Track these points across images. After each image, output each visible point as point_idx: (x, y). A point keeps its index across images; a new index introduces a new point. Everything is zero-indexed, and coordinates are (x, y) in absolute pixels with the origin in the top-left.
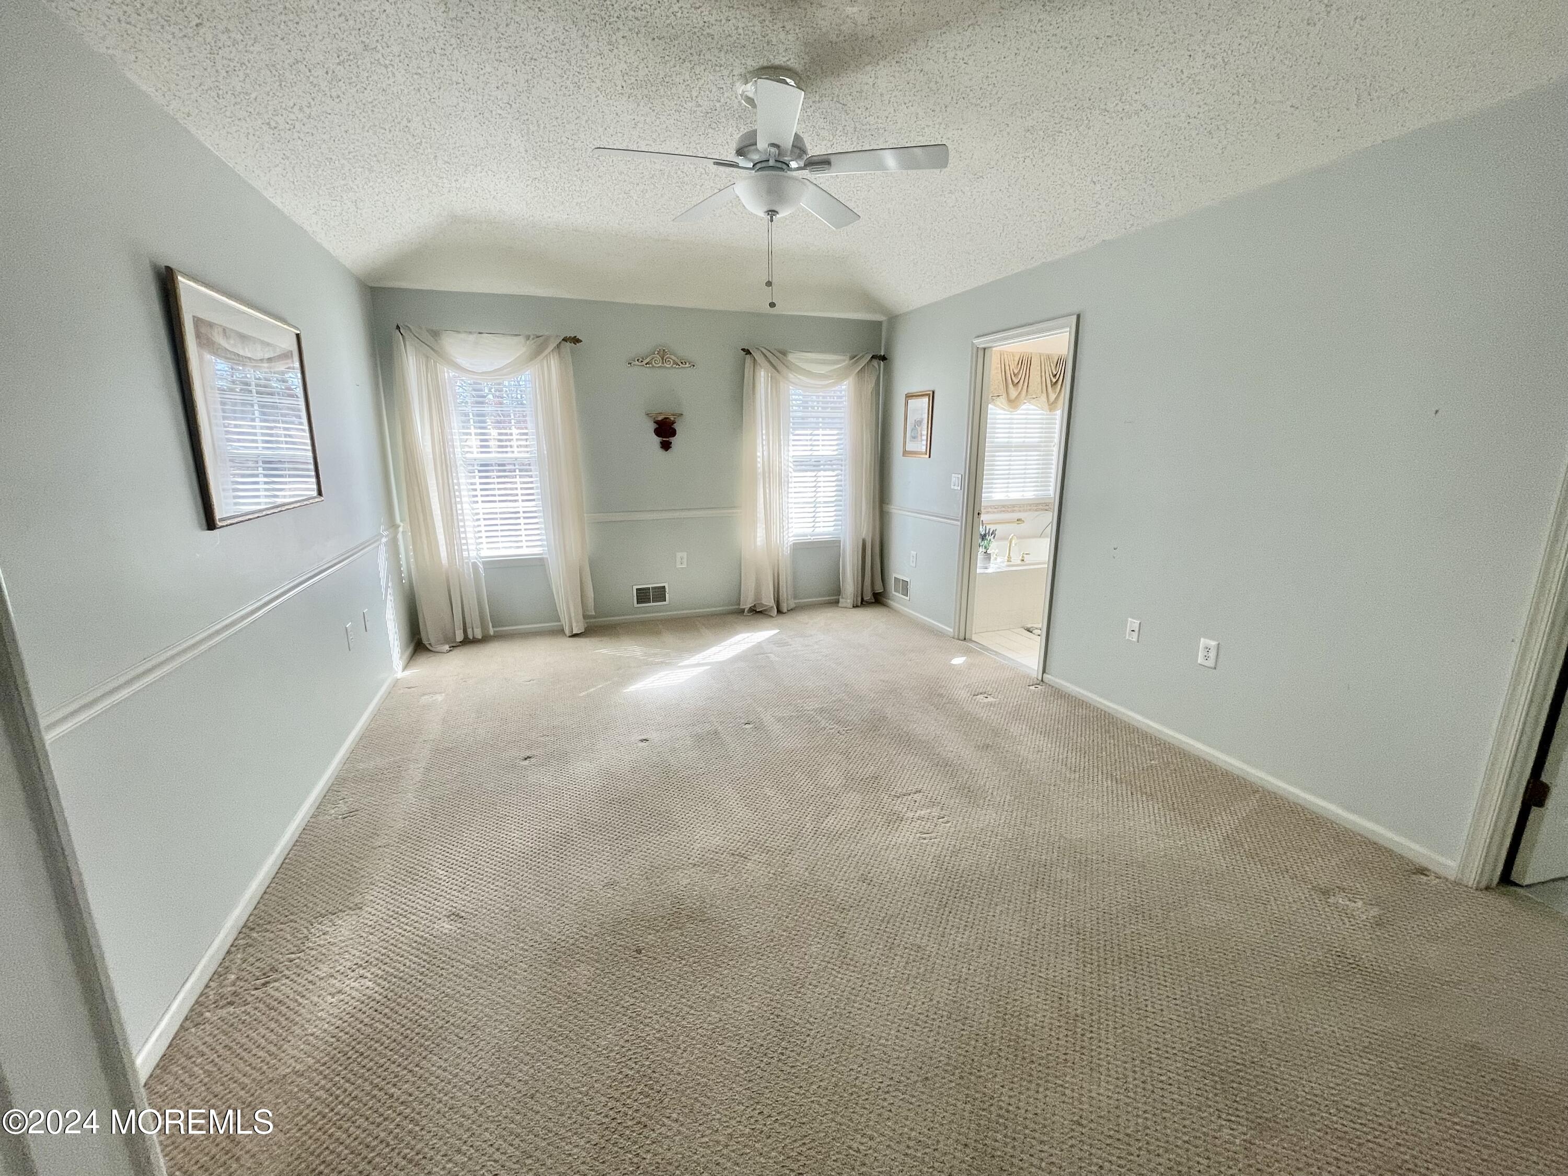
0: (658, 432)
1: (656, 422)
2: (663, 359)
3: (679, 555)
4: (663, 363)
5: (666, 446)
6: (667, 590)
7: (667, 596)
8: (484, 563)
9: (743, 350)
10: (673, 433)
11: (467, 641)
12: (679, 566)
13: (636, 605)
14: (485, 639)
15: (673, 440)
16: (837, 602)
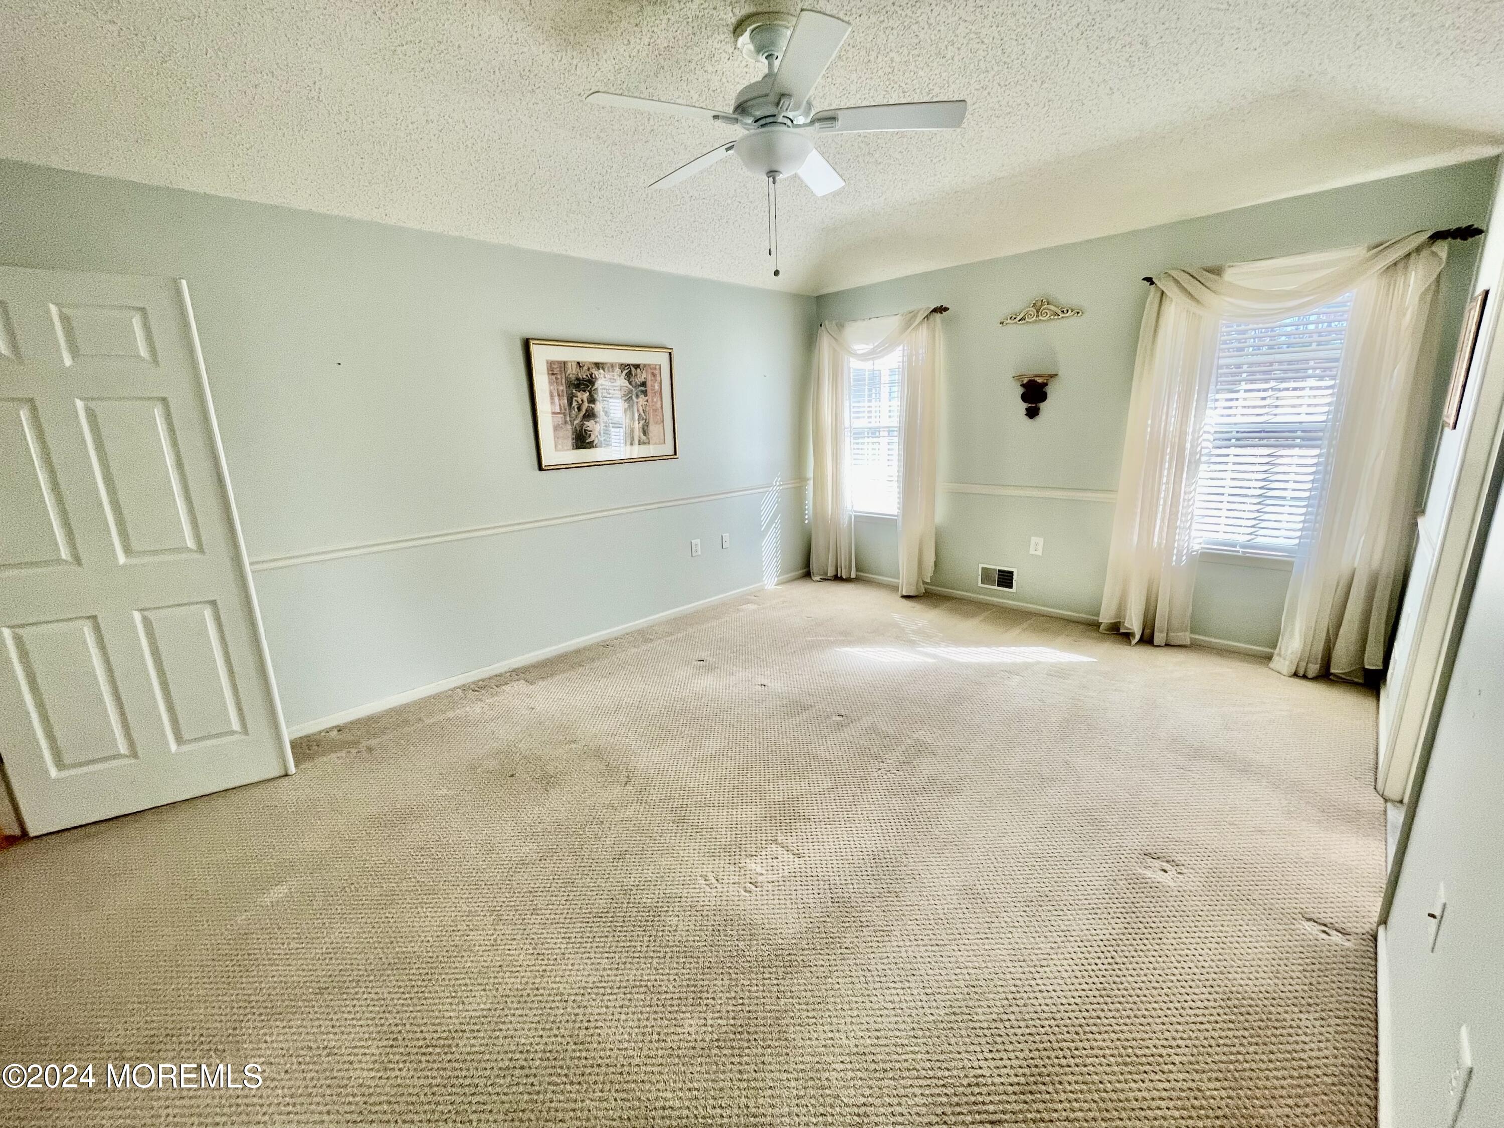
0: (1024, 398)
1: (1023, 385)
2: (1038, 312)
3: (1034, 540)
4: (1037, 316)
5: (1032, 413)
6: (1015, 577)
7: (1014, 583)
8: (855, 516)
9: (1145, 279)
10: (1043, 397)
11: (837, 578)
12: (1032, 552)
13: (980, 584)
14: (848, 580)
15: (1042, 406)
16: (1269, 658)
